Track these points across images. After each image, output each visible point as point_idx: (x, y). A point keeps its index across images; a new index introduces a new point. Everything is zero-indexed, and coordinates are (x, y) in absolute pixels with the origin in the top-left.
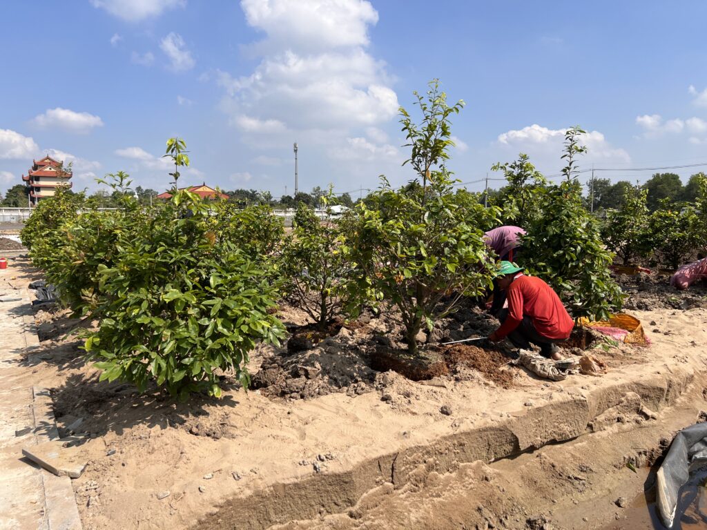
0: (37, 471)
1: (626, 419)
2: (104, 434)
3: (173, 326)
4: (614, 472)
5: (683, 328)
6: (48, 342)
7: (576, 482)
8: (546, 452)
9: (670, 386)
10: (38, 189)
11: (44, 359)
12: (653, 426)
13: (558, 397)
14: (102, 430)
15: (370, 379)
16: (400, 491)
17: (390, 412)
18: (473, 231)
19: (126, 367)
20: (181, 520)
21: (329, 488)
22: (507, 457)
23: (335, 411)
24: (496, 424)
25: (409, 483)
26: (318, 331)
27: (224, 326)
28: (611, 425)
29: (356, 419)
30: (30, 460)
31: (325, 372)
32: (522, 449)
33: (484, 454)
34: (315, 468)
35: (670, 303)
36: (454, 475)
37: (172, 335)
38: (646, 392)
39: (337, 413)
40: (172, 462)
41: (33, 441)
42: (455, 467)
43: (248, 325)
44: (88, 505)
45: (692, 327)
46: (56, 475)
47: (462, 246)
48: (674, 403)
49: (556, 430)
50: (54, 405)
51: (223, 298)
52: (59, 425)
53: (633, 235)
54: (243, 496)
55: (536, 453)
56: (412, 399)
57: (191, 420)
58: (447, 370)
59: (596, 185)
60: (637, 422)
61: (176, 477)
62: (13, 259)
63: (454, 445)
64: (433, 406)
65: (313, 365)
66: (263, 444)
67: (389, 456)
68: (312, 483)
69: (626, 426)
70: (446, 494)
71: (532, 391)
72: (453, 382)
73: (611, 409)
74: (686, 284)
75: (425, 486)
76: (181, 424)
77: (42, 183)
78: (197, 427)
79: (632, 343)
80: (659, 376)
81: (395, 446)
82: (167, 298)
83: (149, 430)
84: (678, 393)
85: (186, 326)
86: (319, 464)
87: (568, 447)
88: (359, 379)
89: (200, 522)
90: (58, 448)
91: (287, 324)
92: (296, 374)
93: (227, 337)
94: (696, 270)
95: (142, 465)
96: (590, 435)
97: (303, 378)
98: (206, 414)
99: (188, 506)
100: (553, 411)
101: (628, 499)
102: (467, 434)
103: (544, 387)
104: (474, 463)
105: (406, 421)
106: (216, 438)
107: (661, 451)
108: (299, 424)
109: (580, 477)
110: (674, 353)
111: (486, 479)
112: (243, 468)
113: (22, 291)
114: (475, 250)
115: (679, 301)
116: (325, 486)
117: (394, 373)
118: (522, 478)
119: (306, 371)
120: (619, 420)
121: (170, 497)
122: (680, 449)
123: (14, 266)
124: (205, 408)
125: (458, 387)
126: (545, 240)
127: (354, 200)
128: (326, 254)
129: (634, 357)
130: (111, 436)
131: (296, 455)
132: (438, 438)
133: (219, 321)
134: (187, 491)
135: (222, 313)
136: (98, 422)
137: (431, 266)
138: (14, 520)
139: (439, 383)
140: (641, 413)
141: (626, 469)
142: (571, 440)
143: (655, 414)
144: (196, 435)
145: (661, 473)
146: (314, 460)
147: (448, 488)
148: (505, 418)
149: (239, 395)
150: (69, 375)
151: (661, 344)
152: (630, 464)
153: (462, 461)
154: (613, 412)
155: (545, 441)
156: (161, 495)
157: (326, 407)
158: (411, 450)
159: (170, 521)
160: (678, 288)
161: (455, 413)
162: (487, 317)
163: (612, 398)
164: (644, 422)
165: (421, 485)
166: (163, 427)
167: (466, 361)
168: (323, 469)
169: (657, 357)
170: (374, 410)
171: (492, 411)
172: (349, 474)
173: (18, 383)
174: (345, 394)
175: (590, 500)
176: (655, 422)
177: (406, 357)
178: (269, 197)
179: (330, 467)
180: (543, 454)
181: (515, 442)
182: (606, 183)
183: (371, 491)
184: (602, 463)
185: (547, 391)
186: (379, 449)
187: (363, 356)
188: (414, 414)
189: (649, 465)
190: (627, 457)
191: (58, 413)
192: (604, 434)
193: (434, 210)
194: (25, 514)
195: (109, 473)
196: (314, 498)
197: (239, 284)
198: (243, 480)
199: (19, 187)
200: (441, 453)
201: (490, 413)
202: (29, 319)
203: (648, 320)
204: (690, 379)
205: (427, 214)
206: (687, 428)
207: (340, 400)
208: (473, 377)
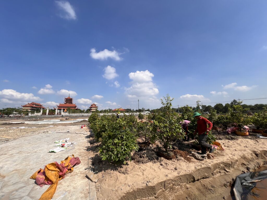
0: (89, 180)
1: (222, 172)
2: (102, 171)
3: (116, 148)
4: (221, 188)
5: (232, 145)
6: (92, 145)
7: (211, 191)
8: (202, 181)
9: (232, 163)
11: (91, 150)
12: (229, 174)
13: (203, 166)
14: (101, 170)
15: (157, 159)
16: (167, 191)
17: (163, 169)
18: (179, 125)
19: (107, 157)
20: (117, 197)
21: (150, 190)
22: (192, 182)
23: (150, 167)
24: (188, 174)
25: (168, 189)
26: (145, 144)
27: (126, 148)
28: (218, 173)
29: (155, 170)
30: (87, 177)
31: (147, 157)
32: (196, 180)
33: (186, 181)
34: (146, 184)
35: (227, 138)
36: (179, 187)
37: (116, 150)
38: (226, 165)
39: (150, 168)
40: (115, 180)
41: (88, 171)
42: (180, 185)
43: (131, 148)
44: (98, 191)
45: (234, 145)
46: (92, 182)
47: (176, 129)
48: (234, 168)
49: (204, 175)
50: (92, 162)
51: (126, 141)
52: (93, 167)
53: (215, 120)
54: (130, 191)
55: (199, 181)
56: (168, 165)
57: (119, 169)
58: (175, 156)
59: (203, 106)
60: (225, 173)
61: (116, 185)
62: (86, 124)
63: (179, 179)
64: (173, 167)
65: (144, 155)
66: (135, 176)
67: (163, 182)
68: (146, 188)
69: (222, 174)
70: (178, 192)
71: (196, 164)
72: (177, 160)
73: (217, 169)
74: (230, 133)
75: (173, 190)
76: (117, 170)
77: (92, 108)
78: (121, 171)
79: (220, 150)
80: (228, 160)
81: (165, 179)
82: (115, 142)
83: (111, 171)
84: (234, 165)
85: (119, 148)
86: (147, 183)
87: (207, 180)
88: (155, 159)
89: (121, 198)
90: (92, 174)
91: (138, 142)
92: (141, 157)
93: (127, 150)
94: (232, 129)
95: (109, 181)
96: (213, 176)
97: (143, 158)
98: (122, 167)
99: (119, 194)
100: (202, 170)
101: (227, 197)
102: (182, 176)
103: (199, 162)
104: (184, 184)
105: (167, 172)
106: (124, 174)
107: (233, 182)
108: (142, 171)
109: (212, 189)
110: (231, 153)
111: (188, 188)
112: (130, 184)
113: (88, 132)
114: (179, 130)
115: (229, 137)
116: (149, 189)
117: (163, 158)
118: (197, 188)
119: (143, 156)
120: (220, 172)
121: (115, 191)
122: (238, 182)
123: (87, 126)
124: (122, 166)
125: (178, 162)
126: (194, 125)
127: (150, 110)
128: (146, 128)
129: (221, 154)
130: (103, 172)
131: (142, 180)
132: (175, 177)
133: (125, 147)
134: (119, 189)
135: (126, 145)
136: (101, 168)
137: (170, 134)
138: (83, 194)
139: (174, 161)
140: (225, 170)
141: (224, 187)
142: (208, 177)
143: (229, 171)
144: (120, 173)
145: (234, 189)
146: (146, 182)
147: (178, 191)
148: (190, 172)
149: (129, 162)
150: (95, 154)
151: (227, 150)
152: (225, 185)
153: (181, 183)
154: (218, 170)
155: (201, 178)
156: (113, 190)
157: (148, 166)
158: (169, 180)
159: (115, 197)
160: (228, 134)
161: (178, 169)
162: (183, 141)
163: (217, 166)
164: (227, 173)
165: (171, 190)
166: (114, 171)
167: (179, 154)
168: (148, 185)
169: (227, 154)
170: (159, 168)
171: (187, 169)
172: (154, 186)
173: (86, 155)
174: (152, 163)
175: (216, 197)
176: (229, 173)
177: (165, 153)
178: (133, 110)
179: (150, 184)
180: (201, 181)
181: (194, 178)
182: (205, 106)
183: (160, 191)
184: (217, 185)
185: (200, 164)
186: (161, 180)
187: (155, 152)
188: (168, 169)
189: (230, 186)
190: (224, 183)
191: (93, 164)
192: (216, 176)
193: (169, 121)
194: (85, 193)
195: (103, 182)
196: (146, 192)
197: (129, 138)
198: (131, 187)
199: (88, 109)
200: (176, 181)
201: (187, 170)
202: (89, 139)
203: (222, 143)
204: (237, 161)
205: (168, 122)
206: (239, 175)
207: (151, 164)
208: (181, 159)
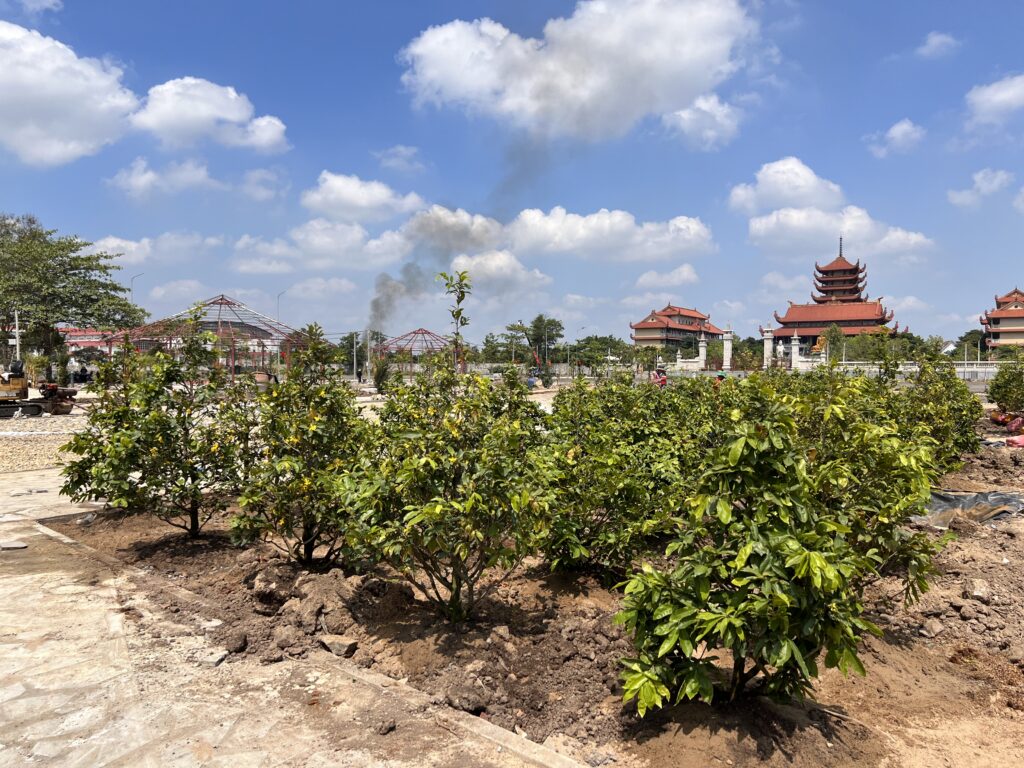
10: (996, 335)
77: (1002, 328)
199: (974, 332)
